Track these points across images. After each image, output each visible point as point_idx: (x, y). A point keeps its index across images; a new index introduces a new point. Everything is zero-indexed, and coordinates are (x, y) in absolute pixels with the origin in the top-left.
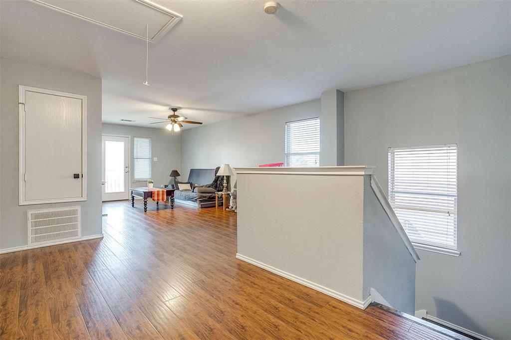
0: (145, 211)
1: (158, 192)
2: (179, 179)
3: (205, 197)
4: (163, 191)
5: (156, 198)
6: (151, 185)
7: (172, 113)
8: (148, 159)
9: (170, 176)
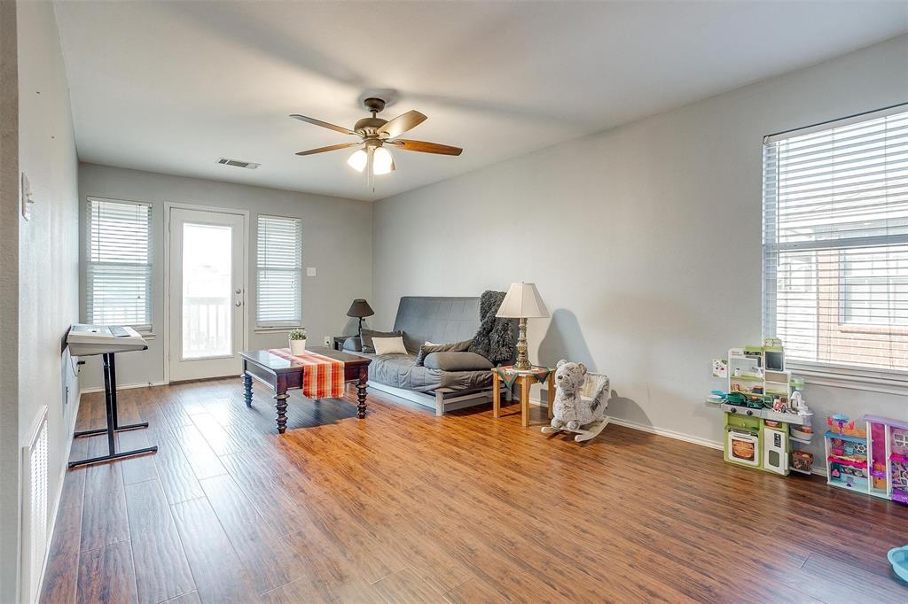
0: (281, 432)
1: (321, 368)
2: (369, 322)
3: (460, 383)
4: (335, 367)
5: (314, 389)
6: (300, 345)
7: (367, 114)
8: (292, 270)
9: (348, 315)
